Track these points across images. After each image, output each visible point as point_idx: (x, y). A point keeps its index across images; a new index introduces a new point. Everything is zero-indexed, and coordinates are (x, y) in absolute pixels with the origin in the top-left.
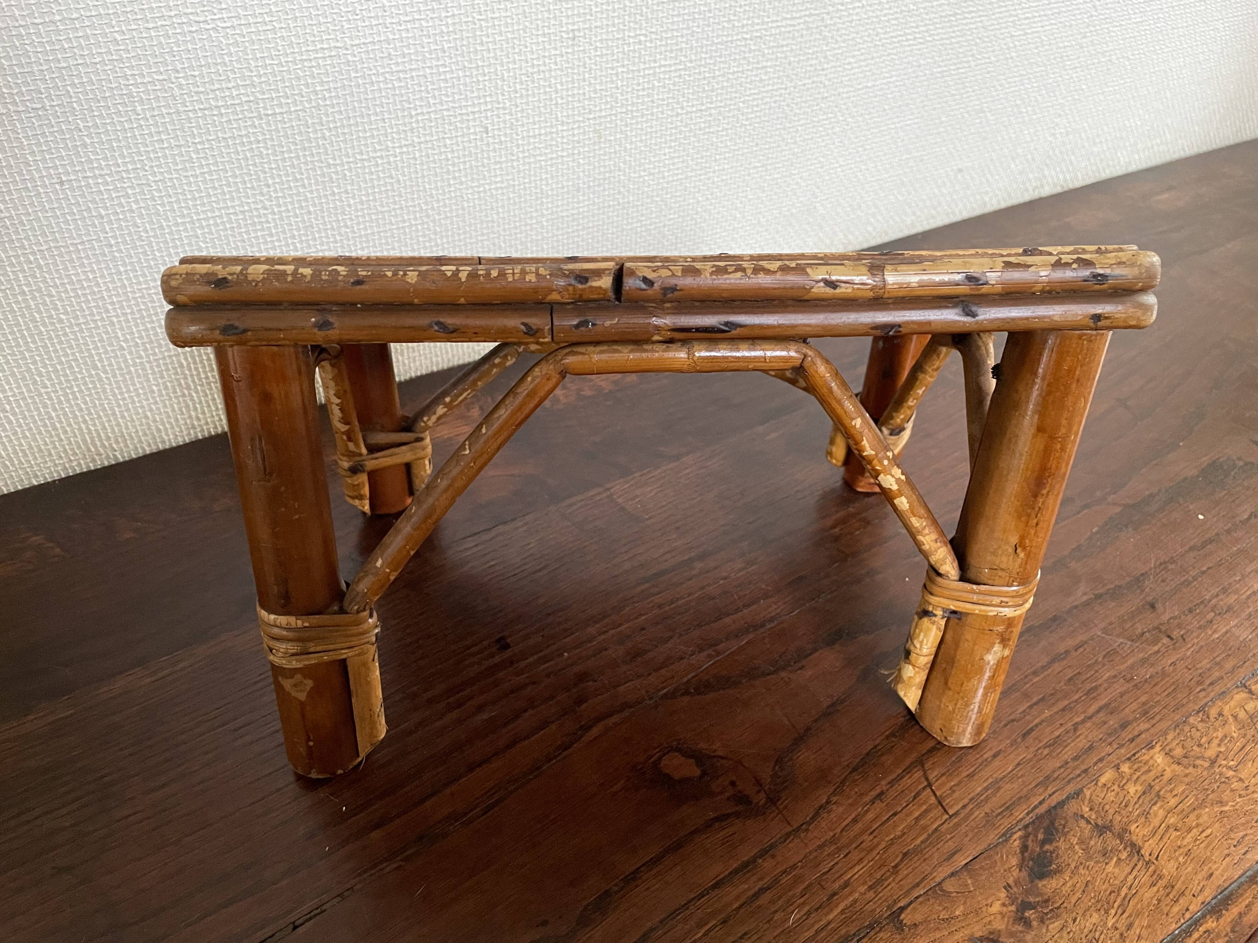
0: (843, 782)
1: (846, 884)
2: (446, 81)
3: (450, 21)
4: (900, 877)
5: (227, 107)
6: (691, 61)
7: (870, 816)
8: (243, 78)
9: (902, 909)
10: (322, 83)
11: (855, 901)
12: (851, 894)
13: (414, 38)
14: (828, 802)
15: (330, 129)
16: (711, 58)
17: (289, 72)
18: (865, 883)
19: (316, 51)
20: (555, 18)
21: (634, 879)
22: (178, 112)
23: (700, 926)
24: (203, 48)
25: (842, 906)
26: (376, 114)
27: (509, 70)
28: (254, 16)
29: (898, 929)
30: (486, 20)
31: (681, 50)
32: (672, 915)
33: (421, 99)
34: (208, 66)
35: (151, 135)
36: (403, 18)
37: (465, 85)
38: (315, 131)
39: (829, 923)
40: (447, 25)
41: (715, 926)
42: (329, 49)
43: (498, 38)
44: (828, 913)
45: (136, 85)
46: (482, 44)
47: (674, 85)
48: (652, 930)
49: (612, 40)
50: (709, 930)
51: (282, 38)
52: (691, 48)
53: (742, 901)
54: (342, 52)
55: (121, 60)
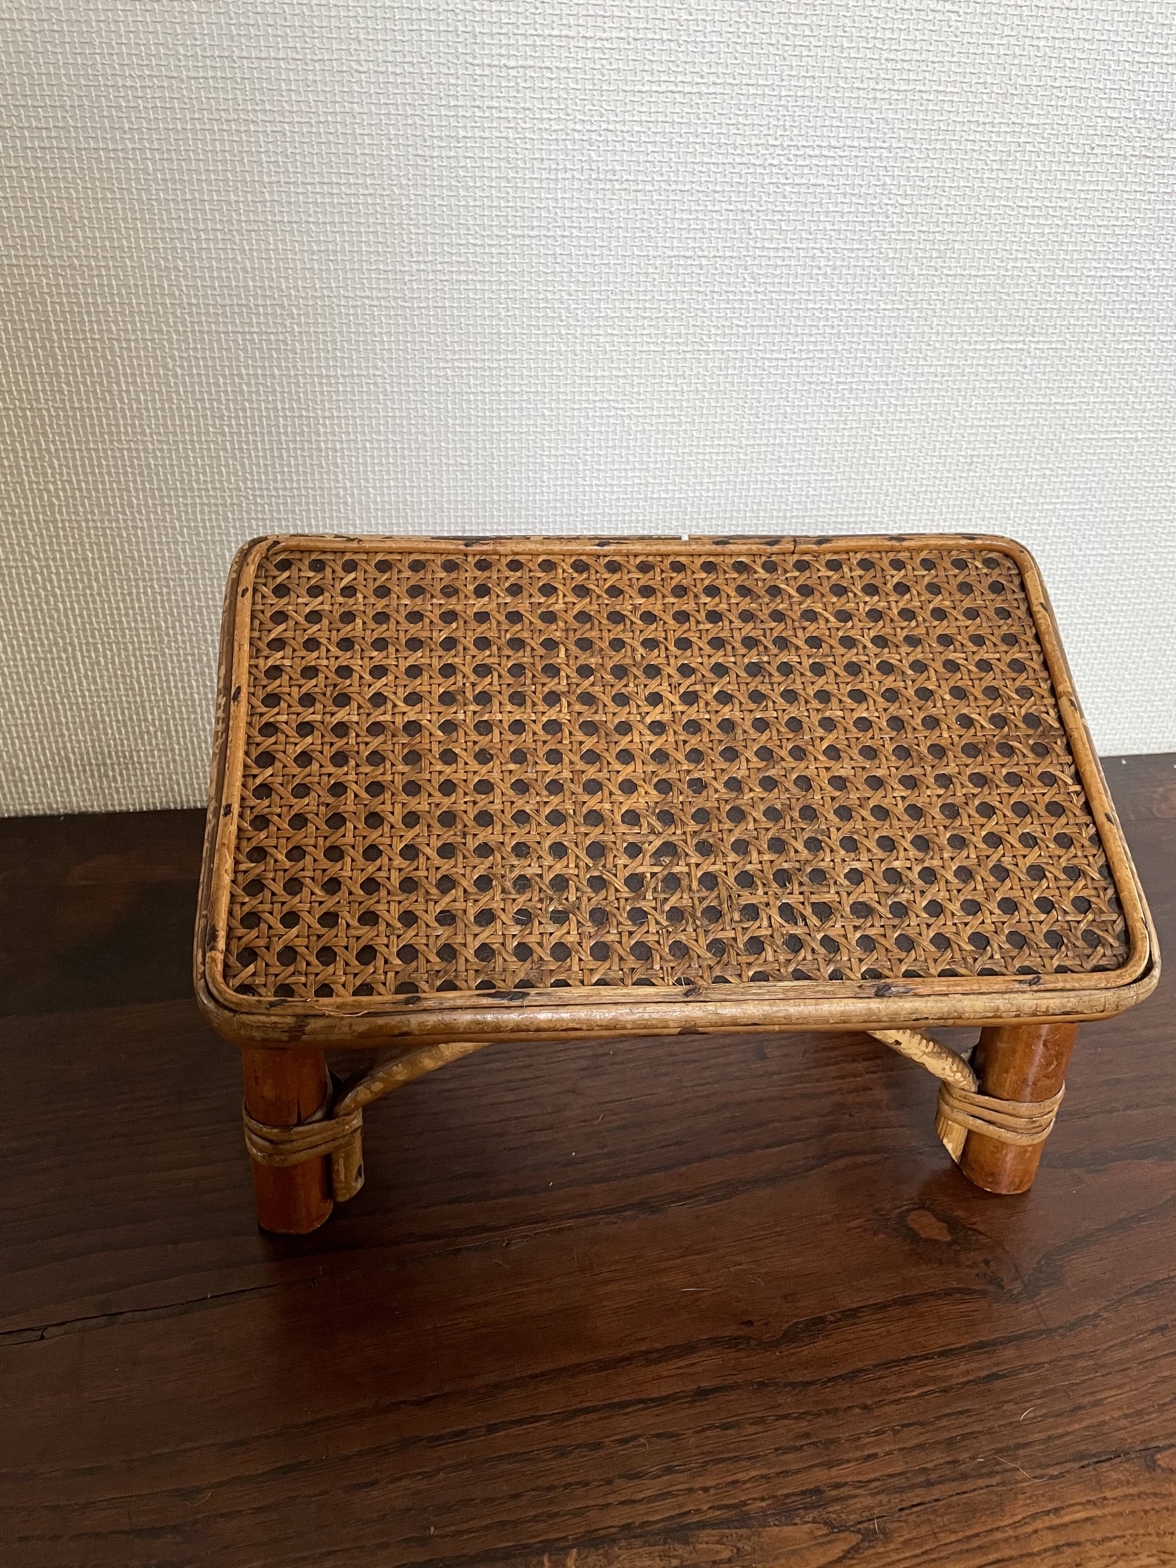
0: (1120, 1301)
1: (1096, 1404)
2: (829, 489)
3: (846, 433)
4: (1165, 1417)
5: (619, 486)
6: (1100, 502)
7: (1146, 1345)
8: (641, 462)
9: (1159, 1449)
10: (710, 476)
11: (1103, 1423)
12: (1102, 1413)
13: (807, 445)
14: (1096, 1315)
15: (705, 519)
16: (1124, 501)
17: (683, 462)
18: (1120, 1408)
19: (712, 446)
20: (955, 442)
21: (854, 1316)
22: (577, 485)
23: (917, 1385)
24: (615, 432)
25: (1085, 1423)
26: (752, 511)
27: (895, 486)
28: (666, 409)
29: (1148, 1467)
30: (883, 437)
31: (1090, 489)
32: (887, 1365)
33: (800, 502)
34: (614, 447)
35: (548, 502)
36: (801, 426)
37: (847, 495)
38: (692, 519)
39: (1067, 1434)
40: (843, 436)
41: (934, 1392)
42: (725, 446)
43: (890, 454)
44: (1069, 1424)
45: (549, 456)
46: (873, 458)
47: (1075, 523)
48: (860, 1371)
49: (1013, 470)
50: (926, 1393)
51: (685, 431)
52: (1103, 489)
53: (970, 1378)
54: (735, 450)
55: (543, 433)
